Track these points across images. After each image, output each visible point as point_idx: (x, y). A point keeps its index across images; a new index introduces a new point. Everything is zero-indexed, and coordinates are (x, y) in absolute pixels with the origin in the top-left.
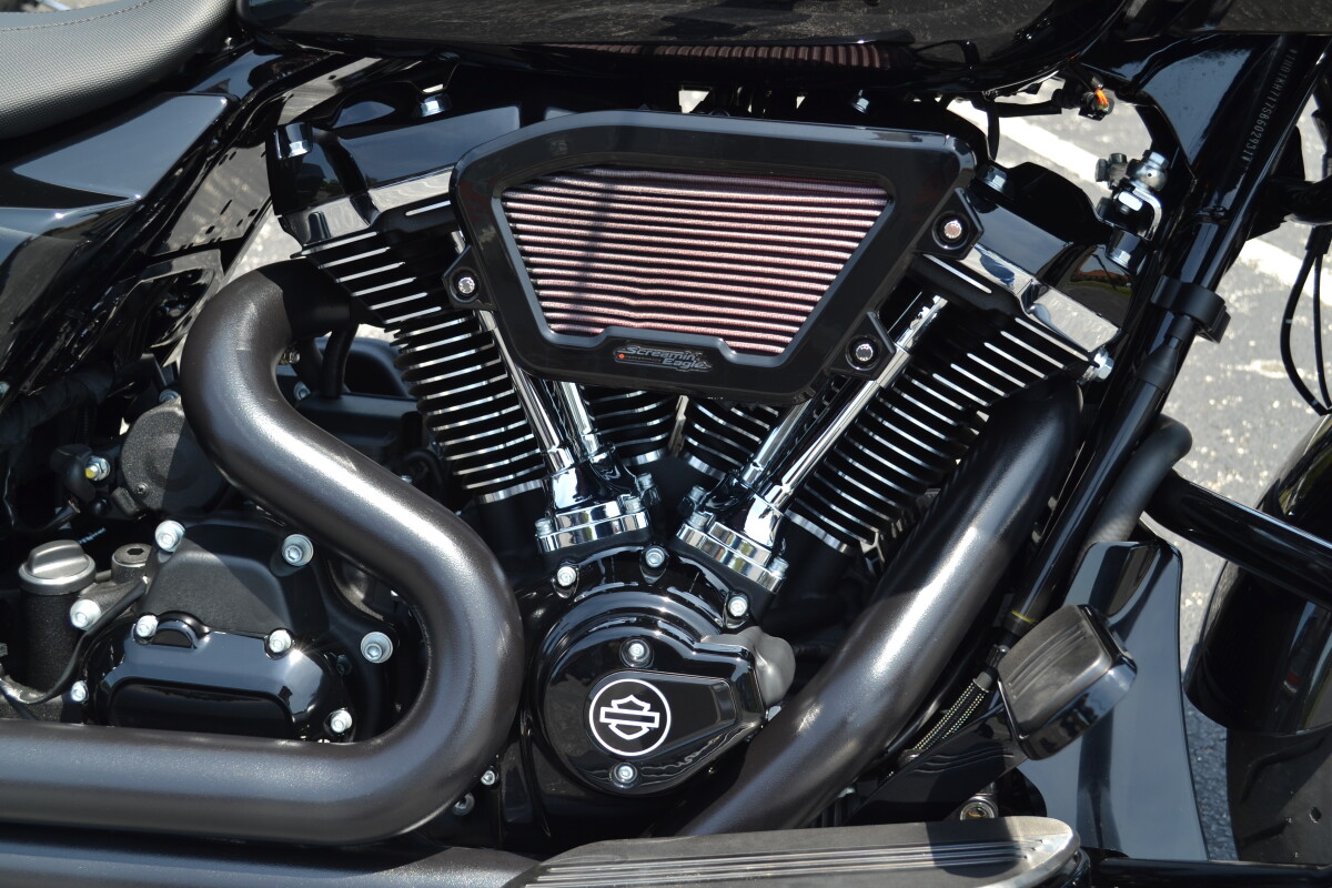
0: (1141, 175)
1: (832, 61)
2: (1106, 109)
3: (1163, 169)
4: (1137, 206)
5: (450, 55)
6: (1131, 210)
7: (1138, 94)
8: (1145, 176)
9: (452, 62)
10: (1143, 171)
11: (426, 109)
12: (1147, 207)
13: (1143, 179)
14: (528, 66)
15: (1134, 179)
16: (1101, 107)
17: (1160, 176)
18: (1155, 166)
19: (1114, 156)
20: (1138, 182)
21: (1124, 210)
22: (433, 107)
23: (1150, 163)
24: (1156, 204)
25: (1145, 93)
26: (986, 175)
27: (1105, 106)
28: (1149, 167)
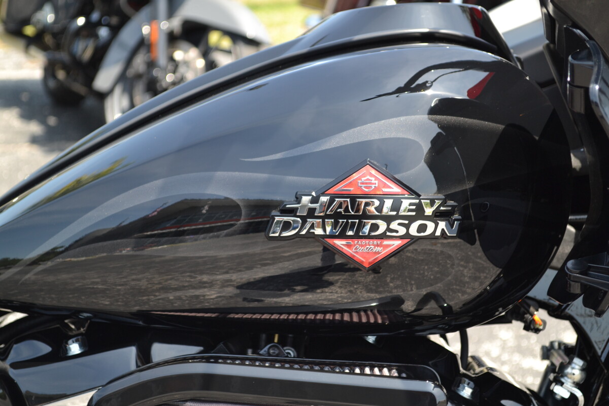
0: (568, 373)
1: (349, 320)
2: (541, 327)
3: (583, 369)
4: (566, 395)
5: (86, 315)
6: (563, 399)
7: (563, 314)
8: (570, 374)
9: (87, 319)
10: (569, 370)
11: (70, 350)
12: (573, 396)
13: (569, 376)
14: (141, 323)
15: (562, 376)
16: (537, 326)
17: (581, 374)
18: (577, 367)
19: (552, 343)
20: (566, 378)
21: (558, 397)
22: (75, 349)
23: (573, 365)
24: (579, 394)
25: (567, 313)
26: (459, 386)
27: (540, 325)
28: (573, 368)
